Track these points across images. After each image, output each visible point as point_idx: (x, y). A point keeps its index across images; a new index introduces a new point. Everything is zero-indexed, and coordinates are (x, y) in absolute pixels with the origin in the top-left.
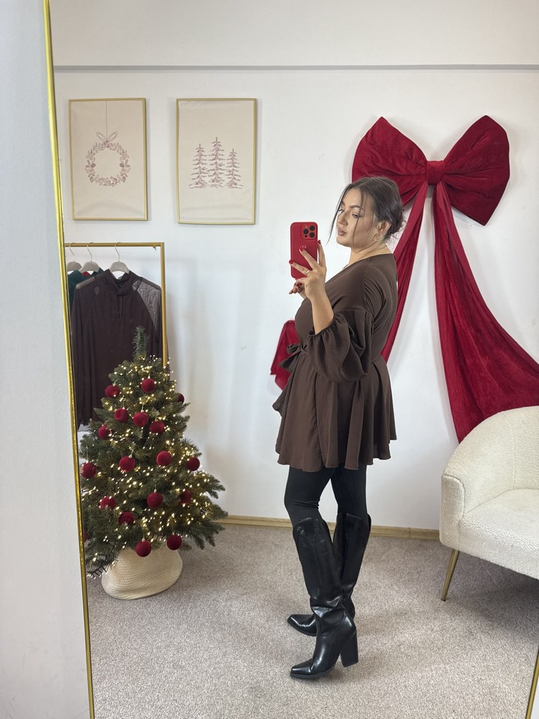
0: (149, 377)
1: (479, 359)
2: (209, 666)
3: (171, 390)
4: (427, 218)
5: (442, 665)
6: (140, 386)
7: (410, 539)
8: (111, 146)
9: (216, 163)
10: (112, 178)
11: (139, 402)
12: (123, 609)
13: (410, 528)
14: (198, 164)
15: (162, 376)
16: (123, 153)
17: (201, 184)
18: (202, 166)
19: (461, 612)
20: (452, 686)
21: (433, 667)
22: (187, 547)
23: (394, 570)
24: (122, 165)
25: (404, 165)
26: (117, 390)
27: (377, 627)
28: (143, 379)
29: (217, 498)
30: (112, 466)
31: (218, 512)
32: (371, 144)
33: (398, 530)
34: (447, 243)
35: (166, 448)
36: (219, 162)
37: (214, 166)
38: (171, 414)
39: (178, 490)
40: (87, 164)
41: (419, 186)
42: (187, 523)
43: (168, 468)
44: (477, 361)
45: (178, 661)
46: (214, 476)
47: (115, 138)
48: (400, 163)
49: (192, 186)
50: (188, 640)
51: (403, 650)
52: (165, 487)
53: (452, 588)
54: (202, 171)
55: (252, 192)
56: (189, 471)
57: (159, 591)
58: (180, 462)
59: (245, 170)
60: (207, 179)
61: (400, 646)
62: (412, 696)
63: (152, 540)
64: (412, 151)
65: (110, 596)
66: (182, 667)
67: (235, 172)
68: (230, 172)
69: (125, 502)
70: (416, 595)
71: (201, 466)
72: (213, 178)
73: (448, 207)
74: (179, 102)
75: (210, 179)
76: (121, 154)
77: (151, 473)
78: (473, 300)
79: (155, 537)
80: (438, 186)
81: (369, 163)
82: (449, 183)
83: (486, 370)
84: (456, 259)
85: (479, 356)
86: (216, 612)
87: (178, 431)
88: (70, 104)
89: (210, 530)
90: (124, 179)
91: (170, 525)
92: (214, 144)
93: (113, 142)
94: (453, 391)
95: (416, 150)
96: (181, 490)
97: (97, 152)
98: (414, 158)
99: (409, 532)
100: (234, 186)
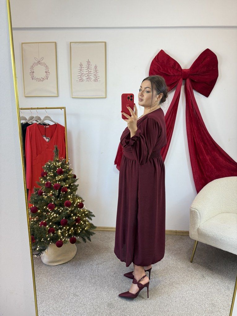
0: (60, 168)
1: (205, 156)
2: (90, 295)
3: (70, 173)
4: (182, 95)
5: (191, 291)
6: (56, 171)
7: (177, 235)
8: (41, 64)
9: (88, 70)
10: (42, 78)
11: (56, 179)
12: (51, 270)
13: (176, 230)
14: (80, 71)
15: (66, 167)
16: (47, 67)
17: (82, 80)
18: (82, 72)
19: (199, 267)
20: (196, 301)
22: (79, 242)
24: (46, 72)
25: (172, 71)
26: (46, 173)
27: (163, 275)
28: (58, 168)
29: (92, 220)
30: (44, 208)
31: (92, 226)
32: (157, 62)
33: (171, 231)
34: (191, 105)
35: (68, 199)
36: (90, 70)
37: (88, 72)
38: (70, 184)
39: (74, 217)
40: (31, 72)
41: (178, 80)
42: (78, 231)
43: (70, 208)
44: (205, 157)
45: (76, 293)
46: (90, 210)
47: (42, 60)
48: (170, 70)
49: (77, 81)
50: (80, 283)
51: (174, 285)
52: (69, 216)
53: (195, 257)
54: (82, 74)
55: (104, 84)
56: (79, 209)
57: (66, 262)
58: (75, 205)
59: (101, 74)
60: (84, 78)
61: (173, 283)
62: (178, 306)
63: (63, 240)
64: (175, 65)
65: (45, 264)
66: (77, 296)
67: (97, 75)
68: (95, 74)
69: (51, 223)
70: (180, 260)
71: (84, 206)
72: (87, 77)
73: (191, 89)
74: (71, 44)
75: (86, 78)
76: (45, 67)
77: (62, 210)
78: (203, 130)
79: (65, 238)
80: (187, 80)
81: (156, 70)
82: (192, 79)
83: (209, 161)
84: (195, 112)
85: (206, 155)
86: (92, 270)
87: (74, 191)
88: (22, 45)
89: (89, 234)
90: (47, 79)
91: (71, 233)
92: (87, 62)
93: (42, 62)
94: (194, 170)
95: (177, 64)
96: (75, 218)
97: (35, 66)
98: (176, 68)
99: (176, 232)
100: (96, 81)
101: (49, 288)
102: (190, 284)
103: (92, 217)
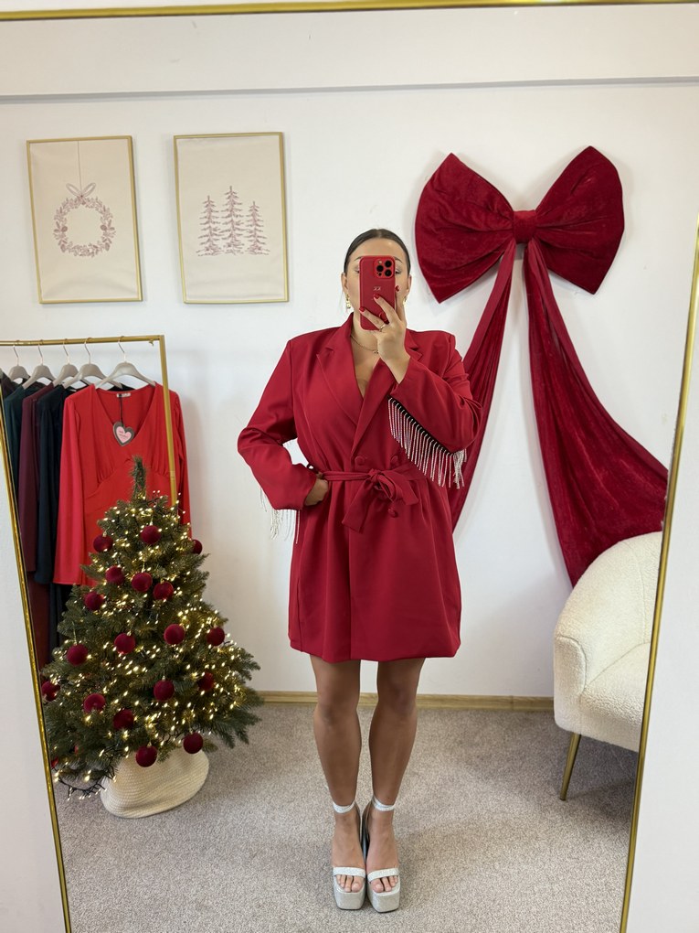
0: (151, 524)
1: (592, 472)
3: (182, 538)
4: (517, 285)
5: (547, 886)
6: (140, 534)
7: (512, 711)
8: (87, 203)
9: (232, 221)
10: (90, 245)
11: (139, 557)
12: (130, 831)
13: (512, 697)
14: (207, 223)
15: (169, 520)
16: (105, 212)
17: (212, 249)
18: (213, 226)
19: (575, 811)
21: (536, 889)
22: (212, 747)
23: (491, 756)
24: (103, 228)
25: (483, 217)
26: (109, 542)
28: (143, 527)
29: (250, 679)
30: (105, 647)
31: (253, 698)
32: (436, 190)
33: (495, 700)
34: (544, 320)
35: (180, 618)
36: (236, 220)
37: (229, 226)
38: (185, 571)
39: (195, 674)
40: (57, 228)
41: (504, 245)
42: (209, 716)
43: (180, 647)
44: (590, 475)
45: (204, 900)
46: (244, 649)
47: (92, 191)
48: (478, 216)
49: (200, 253)
50: (216, 871)
51: (497, 868)
52: (177, 672)
54: (213, 232)
55: (281, 259)
56: (210, 646)
57: (177, 804)
58: (197, 636)
59: (270, 229)
60: (221, 243)
63: (162, 744)
64: (493, 198)
65: (111, 815)
66: (208, 908)
67: (258, 233)
68: (251, 232)
69: (126, 694)
70: (519, 789)
71: (228, 635)
72: (229, 241)
73: (544, 270)
74: (178, 141)
75: (226, 241)
76: (101, 212)
77: (157, 654)
78: (582, 393)
79: (167, 737)
80: (529, 244)
81: (437, 218)
82: (544, 240)
83: (602, 485)
84: (556, 340)
85: (592, 468)
86: (254, 829)
87: (193, 593)
88: (28, 147)
89: (241, 722)
90: (107, 247)
91: (186, 720)
92: (227, 196)
93: (90, 197)
94: (560, 515)
95: (497, 199)
96: (199, 675)
97: (69, 211)
98: (496, 208)
99: (512, 702)
100: (257, 251)
101: (123, 888)
102: (544, 863)
103: (249, 670)
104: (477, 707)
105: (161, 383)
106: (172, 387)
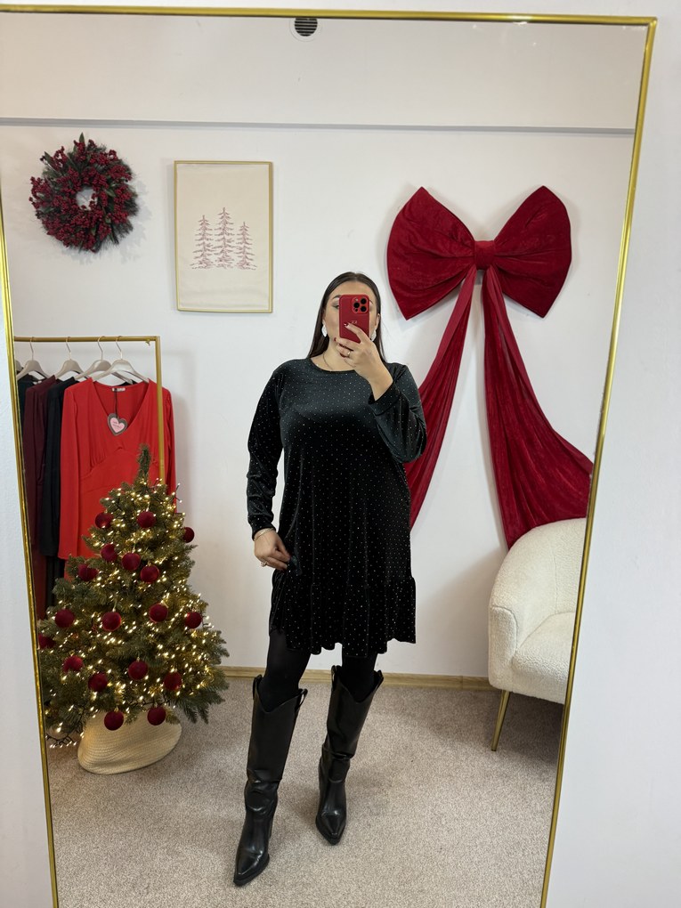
4: (476, 309)
6: (136, 517)
7: (462, 690)
9: (224, 238)
12: (108, 785)
13: (462, 677)
14: (201, 239)
17: (206, 263)
18: (207, 242)
25: (448, 245)
28: (139, 511)
30: (92, 615)
32: (408, 220)
33: (447, 679)
36: (227, 237)
37: (222, 242)
41: (466, 270)
44: (531, 479)
45: (175, 846)
48: (443, 244)
49: (194, 266)
50: (187, 821)
54: (206, 248)
55: (267, 276)
56: (185, 629)
59: (258, 247)
60: (213, 258)
64: (455, 228)
66: (178, 854)
67: (247, 250)
68: (241, 249)
71: (208, 618)
72: (221, 256)
73: (500, 294)
74: (178, 166)
75: (216, 257)
80: (488, 270)
81: (406, 243)
82: (501, 267)
85: (536, 471)
89: (205, 700)
92: (220, 216)
94: (507, 513)
95: (460, 229)
98: (459, 237)
99: (461, 682)
100: (244, 266)
101: (100, 833)
103: (219, 655)
104: (430, 685)
105: (155, 381)
106: (165, 384)
